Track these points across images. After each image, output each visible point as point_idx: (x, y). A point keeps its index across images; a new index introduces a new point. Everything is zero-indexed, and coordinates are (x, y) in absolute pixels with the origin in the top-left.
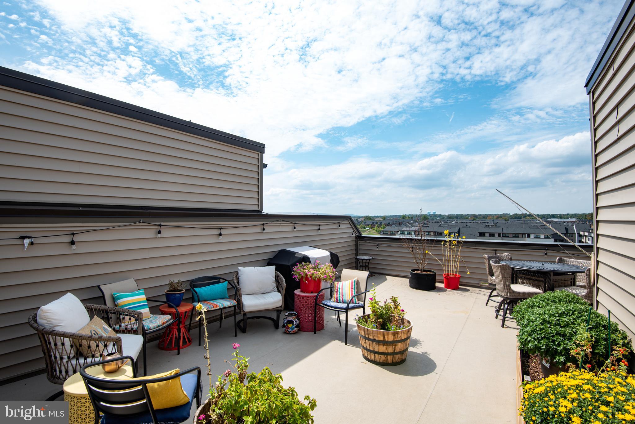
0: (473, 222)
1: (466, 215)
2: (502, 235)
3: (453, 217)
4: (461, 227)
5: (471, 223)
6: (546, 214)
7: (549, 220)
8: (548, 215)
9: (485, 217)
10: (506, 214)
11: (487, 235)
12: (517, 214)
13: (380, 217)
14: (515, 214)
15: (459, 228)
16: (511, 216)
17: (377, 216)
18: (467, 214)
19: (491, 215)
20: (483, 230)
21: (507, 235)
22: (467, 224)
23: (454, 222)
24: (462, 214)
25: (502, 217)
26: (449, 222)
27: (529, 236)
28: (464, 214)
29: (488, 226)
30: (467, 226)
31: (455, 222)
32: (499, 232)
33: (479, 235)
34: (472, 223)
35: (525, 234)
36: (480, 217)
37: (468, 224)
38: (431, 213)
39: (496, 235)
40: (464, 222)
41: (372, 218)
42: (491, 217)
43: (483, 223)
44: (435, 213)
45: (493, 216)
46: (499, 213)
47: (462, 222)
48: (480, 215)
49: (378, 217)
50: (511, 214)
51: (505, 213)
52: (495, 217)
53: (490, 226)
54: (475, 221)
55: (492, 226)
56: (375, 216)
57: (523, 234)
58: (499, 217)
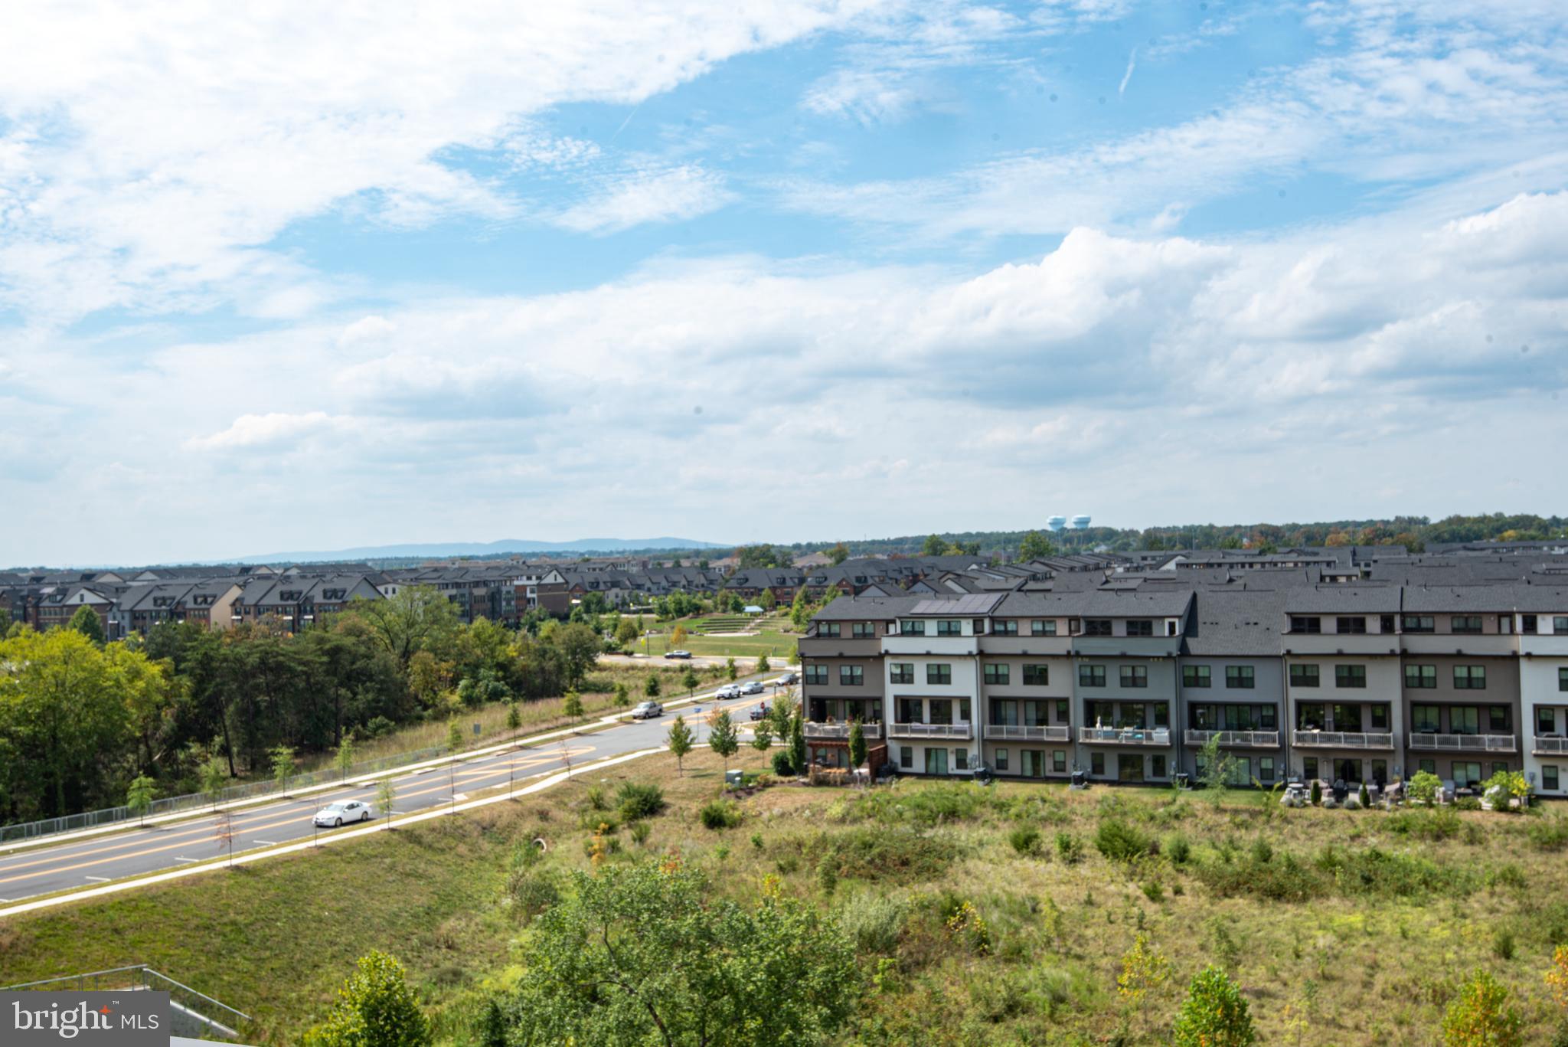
0: (1263, 564)
1: (1229, 531)
2: (1403, 622)
3: (1169, 540)
4: (1201, 592)
5: (1251, 565)
9: (1314, 536)
10: (1412, 521)
11: (1329, 625)
12: (1459, 520)
13: (824, 547)
14: (1450, 521)
15: (1195, 596)
16: (1435, 526)
17: (809, 545)
18: (1231, 524)
19: (1343, 525)
20: (1309, 602)
21: (1426, 623)
22: (1234, 573)
23: (1171, 566)
24: (1211, 527)
25: (1391, 535)
26: (1151, 567)
28: (1219, 524)
29: (1334, 578)
30: (1231, 580)
31: (1178, 565)
32: (1386, 608)
33: (1287, 628)
34: (1258, 567)
36: (1296, 534)
37: (1236, 572)
38: (1070, 525)
39: (1373, 625)
40: (1220, 565)
41: (779, 559)
42: (1343, 537)
43: (1308, 563)
44: (1086, 521)
45: (1350, 529)
46: (1377, 517)
47: (1210, 565)
48: (1294, 527)
49: (811, 548)
50: (1434, 520)
51: (1406, 514)
52: (1361, 536)
53: (1343, 580)
54: (1268, 558)
55: (1349, 577)
56: (797, 547)
58: (1379, 534)
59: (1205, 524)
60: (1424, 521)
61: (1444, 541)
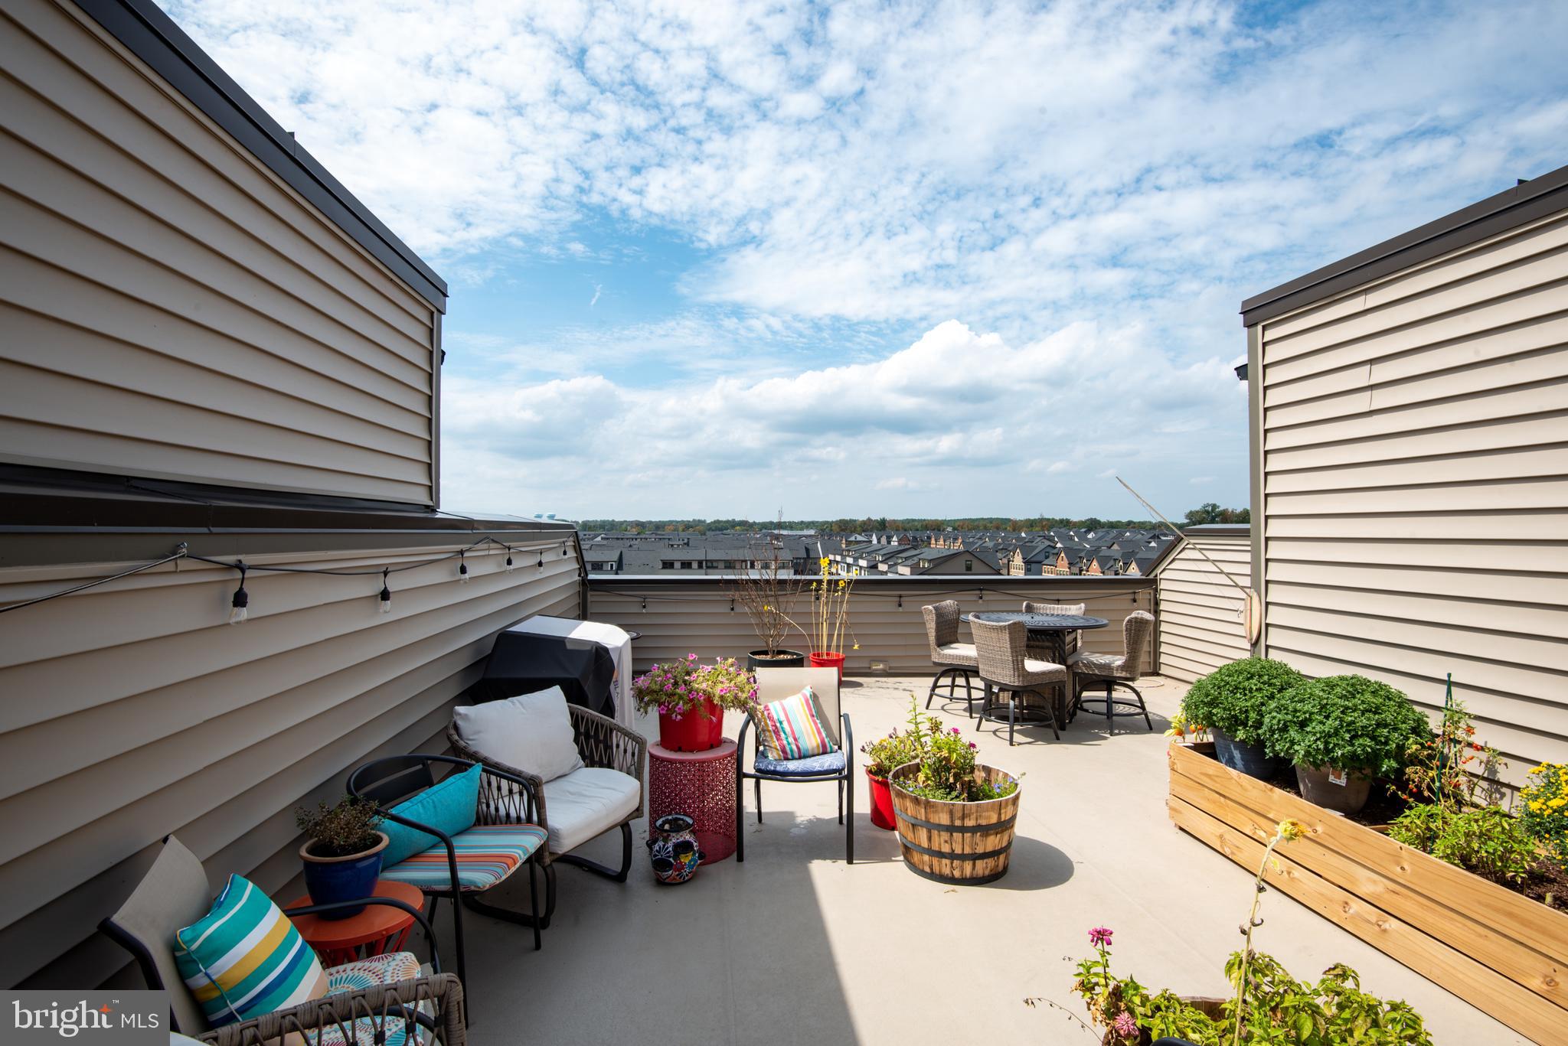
0: (641, 539)
1: (622, 523)
2: (706, 564)
3: (594, 526)
4: (623, 550)
5: (636, 539)
6: (768, 521)
7: (776, 532)
8: (771, 523)
9: (659, 526)
11: (677, 565)
12: (718, 522)
15: (621, 553)
18: (622, 520)
19: (671, 522)
20: (670, 555)
21: (715, 564)
22: (632, 543)
23: (599, 539)
24: (613, 521)
26: (589, 539)
27: (752, 566)
28: (617, 520)
29: (672, 545)
30: (630, 546)
31: (602, 538)
33: (661, 567)
34: (639, 540)
35: (746, 561)
37: (634, 542)
39: (695, 565)
40: (622, 539)
43: (661, 539)
45: (674, 524)
47: (618, 539)
48: (650, 522)
50: (708, 521)
51: (697, 518)
52: (681, 529)
53: (676, 546)
54: (644, 536)
55: (678, 545)
57: (742, 561)
58: (688, 526)
59: (610, 519)
60: (704, 521)
61: (713, 530)
